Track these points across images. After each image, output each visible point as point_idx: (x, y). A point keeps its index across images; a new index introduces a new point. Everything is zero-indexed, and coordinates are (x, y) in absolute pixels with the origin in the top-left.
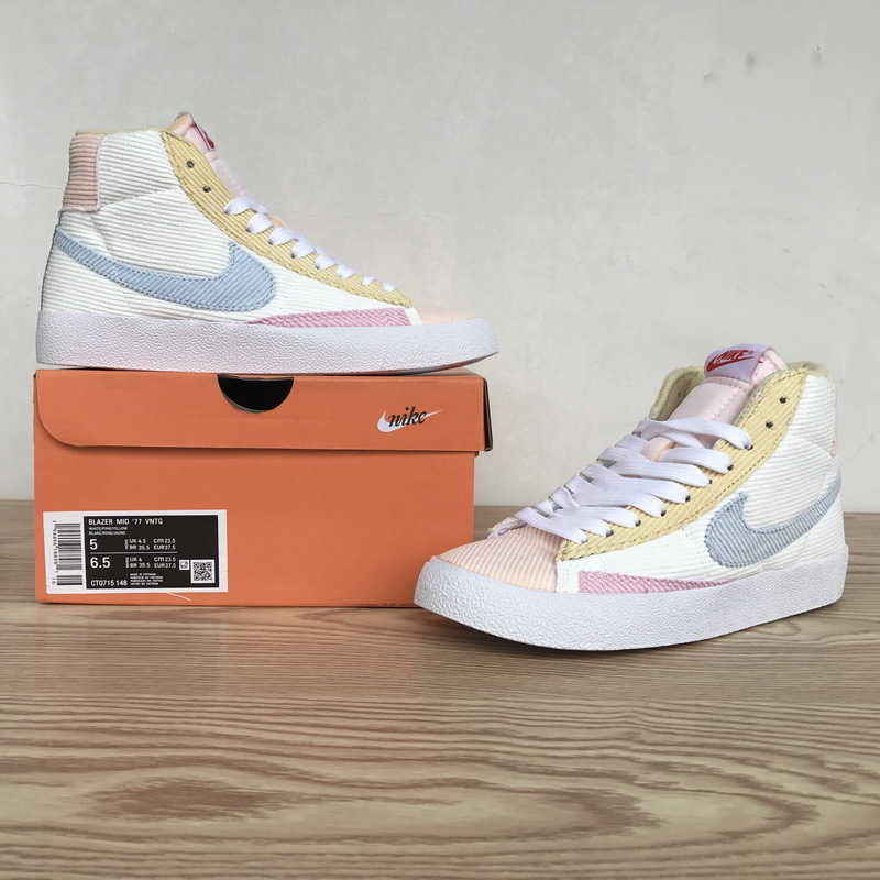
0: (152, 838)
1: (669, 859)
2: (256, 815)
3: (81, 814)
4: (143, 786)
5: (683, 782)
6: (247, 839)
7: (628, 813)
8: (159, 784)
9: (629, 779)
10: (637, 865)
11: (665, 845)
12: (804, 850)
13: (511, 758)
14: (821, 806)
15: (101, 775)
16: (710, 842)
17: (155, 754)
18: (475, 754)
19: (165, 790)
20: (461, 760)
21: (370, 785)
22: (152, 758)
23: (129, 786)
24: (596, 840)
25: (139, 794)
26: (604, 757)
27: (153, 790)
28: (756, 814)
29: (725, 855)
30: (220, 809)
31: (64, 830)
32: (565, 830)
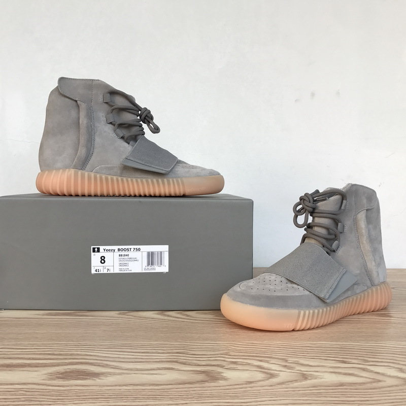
0: (67, 386)
1: (228, 389)
2: (100, 379)
3: (43, 380)
4: (63, 371)
5: (239, 367)
6: (97, 386)
7: (219, 377)
8: (68, 370)
9: (222, 367)
10: (218, 391)
11: (228, 386)
12: (271, 386)
13: (185, 361)
14: (281, 374)
15: (49, 368)
16: (242, 384)
17: (67, 361)
18: (174, 360)
19: (70, 372)
20: (168, 362)
21: (137, 370)
22: (65, 363)
23: (58, 371)
24: (207, 384)
25: (62, 373)
26: (216, 360)
27: (66, 372)
28: (260, 376)
29: (246, 388)
30: (88, 377)
31: (39, 384)
32: (198, 382)
